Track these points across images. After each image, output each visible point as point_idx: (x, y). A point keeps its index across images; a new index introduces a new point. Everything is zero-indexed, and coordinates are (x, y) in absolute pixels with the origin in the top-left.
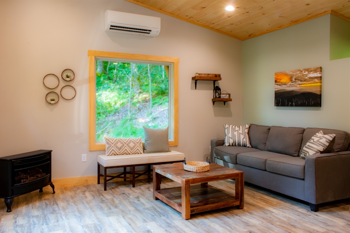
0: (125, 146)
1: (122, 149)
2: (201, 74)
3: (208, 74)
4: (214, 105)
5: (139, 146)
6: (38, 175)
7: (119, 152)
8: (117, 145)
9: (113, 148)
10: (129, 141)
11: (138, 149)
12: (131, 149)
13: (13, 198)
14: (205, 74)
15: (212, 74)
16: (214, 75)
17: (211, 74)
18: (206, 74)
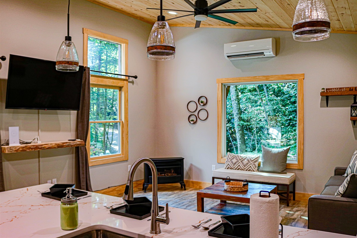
0: (239, 162)
1: (236, 164)
2: (332, 89)
3: (341, 88)
4: (354, 125)
5: (253, 165)
6: (168, 174)
7: (234, 167)
8: (233, 160)
9: (229, 163)
10: (244, 158)
11: (250, 167)
12: (244, 166)
13: (148, 185)
14: (336, 88)
15: (346, 88)
16: (349, 89)
17: (344, 88)
18: (338, 88)
